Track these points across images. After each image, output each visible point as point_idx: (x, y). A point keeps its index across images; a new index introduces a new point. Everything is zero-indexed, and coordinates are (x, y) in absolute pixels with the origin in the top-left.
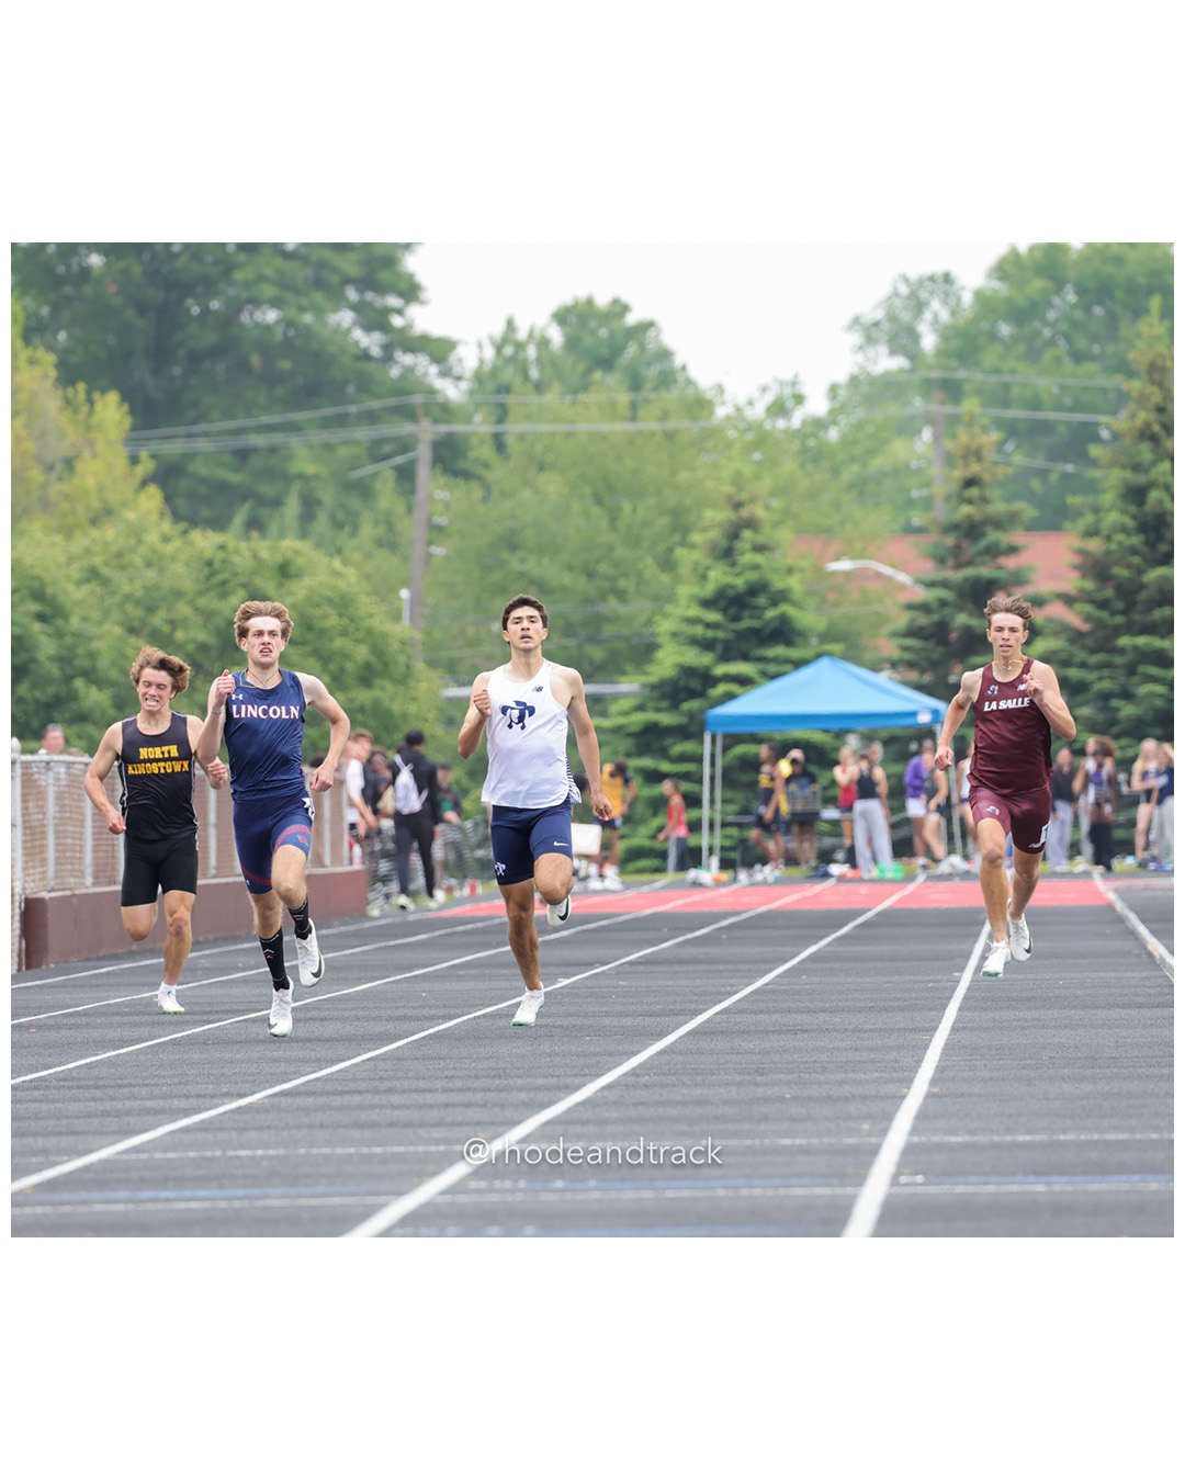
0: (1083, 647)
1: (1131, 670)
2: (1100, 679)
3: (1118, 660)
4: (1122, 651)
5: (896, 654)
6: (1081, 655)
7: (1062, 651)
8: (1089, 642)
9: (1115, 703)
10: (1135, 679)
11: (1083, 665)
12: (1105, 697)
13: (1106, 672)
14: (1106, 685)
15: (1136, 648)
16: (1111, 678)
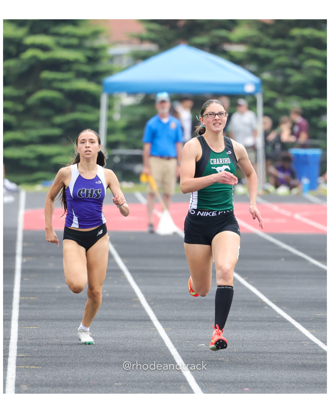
0: (268, 35)
1: (299, 51)
2: (279, 56)
3: (291, 44)
4: (293, 38)
5: (145, 34)
6: (267, 40)
7: (254, 36)
8: (272, 31)
9: (289, 71)
10: (302, 57)
11: (268, 47)
12: (283, 67)
13: (282, 52)
14: (283, 60)
15: (303, 37)
16: (286, 55)
